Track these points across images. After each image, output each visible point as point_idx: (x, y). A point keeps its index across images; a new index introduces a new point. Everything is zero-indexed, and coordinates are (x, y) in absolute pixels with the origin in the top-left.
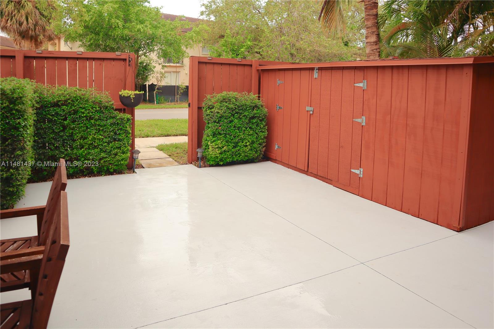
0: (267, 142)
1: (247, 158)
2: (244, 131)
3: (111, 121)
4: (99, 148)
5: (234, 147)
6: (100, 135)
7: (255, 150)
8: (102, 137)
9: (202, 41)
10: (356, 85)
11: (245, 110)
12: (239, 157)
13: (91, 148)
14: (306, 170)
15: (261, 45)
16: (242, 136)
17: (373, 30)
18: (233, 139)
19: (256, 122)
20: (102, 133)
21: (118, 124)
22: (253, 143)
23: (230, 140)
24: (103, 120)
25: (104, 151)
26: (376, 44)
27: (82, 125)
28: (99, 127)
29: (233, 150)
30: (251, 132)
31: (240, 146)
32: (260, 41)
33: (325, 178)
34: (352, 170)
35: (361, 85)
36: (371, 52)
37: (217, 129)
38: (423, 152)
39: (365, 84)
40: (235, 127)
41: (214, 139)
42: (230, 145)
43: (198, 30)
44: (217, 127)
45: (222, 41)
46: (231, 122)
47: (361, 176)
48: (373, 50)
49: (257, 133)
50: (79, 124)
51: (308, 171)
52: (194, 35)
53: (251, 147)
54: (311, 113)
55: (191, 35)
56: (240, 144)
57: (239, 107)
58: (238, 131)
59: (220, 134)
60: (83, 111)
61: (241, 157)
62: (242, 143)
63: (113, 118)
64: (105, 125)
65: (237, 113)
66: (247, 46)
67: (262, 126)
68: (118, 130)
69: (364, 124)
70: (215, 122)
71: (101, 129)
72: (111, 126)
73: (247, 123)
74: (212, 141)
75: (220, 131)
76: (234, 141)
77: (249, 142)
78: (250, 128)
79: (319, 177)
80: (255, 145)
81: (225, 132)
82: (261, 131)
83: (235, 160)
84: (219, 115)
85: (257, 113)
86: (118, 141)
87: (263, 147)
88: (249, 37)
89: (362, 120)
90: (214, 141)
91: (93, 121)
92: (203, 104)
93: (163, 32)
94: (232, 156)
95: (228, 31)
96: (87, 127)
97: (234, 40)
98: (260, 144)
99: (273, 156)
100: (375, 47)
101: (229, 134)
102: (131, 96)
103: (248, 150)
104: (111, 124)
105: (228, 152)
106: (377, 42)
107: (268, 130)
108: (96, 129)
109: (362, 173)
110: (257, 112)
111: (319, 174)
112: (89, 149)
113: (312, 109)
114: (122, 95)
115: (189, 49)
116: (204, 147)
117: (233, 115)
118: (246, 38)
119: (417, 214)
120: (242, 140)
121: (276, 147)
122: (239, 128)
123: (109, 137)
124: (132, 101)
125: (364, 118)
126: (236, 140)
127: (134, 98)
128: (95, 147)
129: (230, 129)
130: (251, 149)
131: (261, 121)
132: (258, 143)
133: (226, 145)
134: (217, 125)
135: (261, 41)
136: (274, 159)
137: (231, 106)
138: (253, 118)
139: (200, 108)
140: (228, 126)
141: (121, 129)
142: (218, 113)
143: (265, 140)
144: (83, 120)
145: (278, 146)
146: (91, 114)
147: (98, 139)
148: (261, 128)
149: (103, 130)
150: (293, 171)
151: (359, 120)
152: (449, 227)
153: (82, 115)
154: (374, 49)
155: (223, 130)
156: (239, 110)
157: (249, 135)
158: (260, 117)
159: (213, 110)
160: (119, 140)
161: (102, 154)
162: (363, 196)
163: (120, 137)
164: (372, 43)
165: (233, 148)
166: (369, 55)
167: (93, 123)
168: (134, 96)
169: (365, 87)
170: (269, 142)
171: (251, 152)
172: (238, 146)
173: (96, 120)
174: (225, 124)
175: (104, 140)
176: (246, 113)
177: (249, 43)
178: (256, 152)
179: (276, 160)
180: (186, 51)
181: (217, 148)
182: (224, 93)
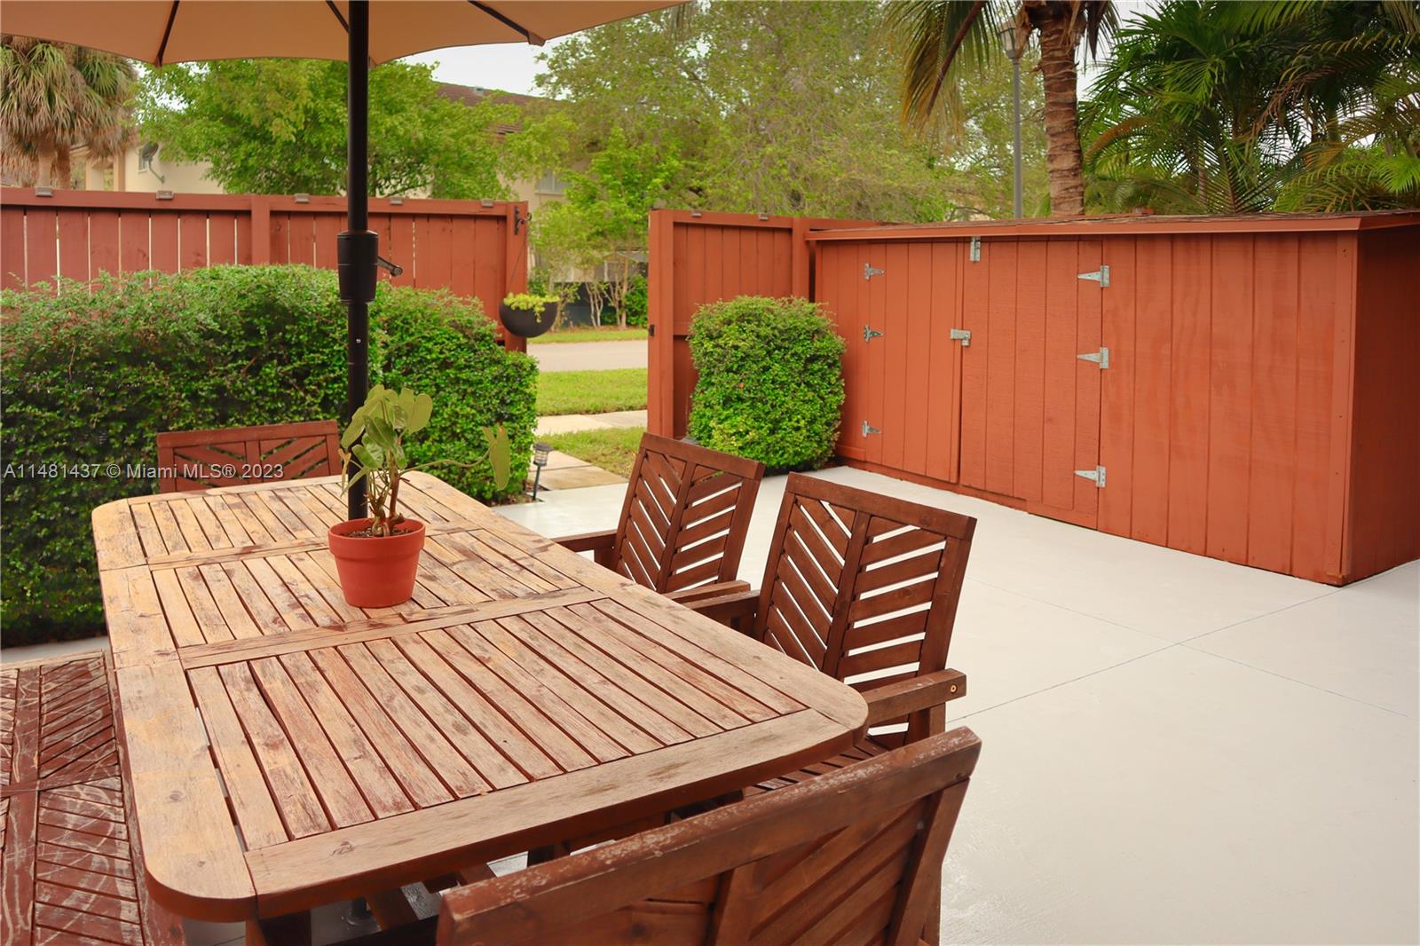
0: (843, 418)
1: (798, 459)
2: (794, 392)
3: (495, 370)
4: (463, 439)
5: (772, 432)
6: (468, 405)
7: (817, 438)
8: (473, 411)
9: (553, 158)
10: (1081, 277)
11: (795, 341)
12: (782, 455)
13: (444, 438)
14: (954, 480)
15: (708, 167)
16: (790, 405)
17: (1067, 141)
18: (768, 413)
19: (820, 370)
20: (471, 402)
21: (508, 378)
22: (812, 421)
23: (763, 416)
24: (476, 369)
25: (475, 447)
26: (1075, 175)
27: (427, 381)
28: (465, 387)
29: (770, 439)
30: (810, 395)
31: (785, 429)
32: (704, 159)
33: (1008, 496)
34: (1079, 473)
35: (1095, 276)
36: (1064, 194)
37: (734, 388)
38: (1251, 420)
39: (1107, 275)
40: (773, 382)
41: (726, 413)
42: (762, 427)
43: (544, 130)
44: (734, 384)
45: (599, 159)
46: (766, 369)
47: (1103, 484)
48: (1067, 189)
49: (822, 398)
50: (420, 379)
51: (958, 483)
52: (535, 143)
53: (808, 431)
54: (965, 343)
55: (524, 143)
56: (783, 425)
57: (781, 332)
58: (781, 392)
59: (740, 399)
60: (430, 345)
61: (786, 456)
62: (790, 420)
63: (498, 362)
64: (480, 382)
65: (779, 348)
66: (668, 170)
67: (833, 380)
68: (509, 393)
69: (1105, 365)
70: (729, 370)
71: (469, 390)
72: (493, 383)
73: (800, 373)
74: (722, 417)
75: (741, 392)
76: (772, 416)
77: (804, 418)
78: (808, 384)
79: (989, 496)
80: (818, 427)
81: (752, 395)
82: (830, 392)
83: (774, 463)
84: (740, 354)
85: (823, 348)
86: (507, 420)
87: (835, 431)
88: (673, 147)
89: (1102, 357)
90: (727, 418)
91: (451, 372)
92: (691, 328)
93: (453, 136)
94: (767, 453)
95: (618, 130)
96: (437, 386)
97: (633, 156)
98: (828, 424)
99: (857, 452)
100: (1072, 182)
101: (760, 400)
102: (537, 309)
103: (802, 437)
104: (496, 379)
105: (759, 444)
106: (1076, 169)
107: (846, 389)
108: (457, 392)
109: (1103, 477)
110: (822, 345)
111: (989, 488)
112: (440, 441)
113: (966, 334)
114: (513, 307)
115: (518, 182)
116: (696, 433)
117: (769, 353)
118: (665, 148)
119: (1244, 557)
120: (789, 413)
121: (866, 431)
122: (782, 383)
123: (489, 410)
124: (538, 321)
125: (1105, 351)
126: (776, 414)
127: (541, 313)
128: (455, 436)
129: (764, 388)
130: (808, 437)
131: (830, 366)
132: (824, 420)
133: (754, 427)
134: (736, 377)
135: (706, 159)
136: (860, 461)
137: (764, 331)
138: (813, 359)
139: (679, 339)
140: (759, 381)
141: (516, 391)
142: (736, 348)
143: (839, 414)
144: (430, 369)
145: (871, 429)
146: (448, 354)
147: (463, 416)
148: (830, 384)
149: (473, 393)
150: (916, 485)
151: (1093, 357)
152: (1318, 578)
153: (428, 357)
154: (1071, 188)
155: (749, 392)
156: (783, 340)
157: (805, 402)
158: (828, 357)
159: (721, 342)
160: (512, 418)
161: (470, 453)
162: (1107, 531)
163: (515, 411)
164: (1066, 173)
165: (768, 435)
166: (1057, 202)
167: (452, 376)
168: (543, 309)
169: (1107, 282)
170: (846, 418)
171: (808, 444)
172: (780, 428)
173: (460, 369)
174: (753, 376)
175: (478, 418)
176: (799, 349)
177: (675, 163)
178: (820, 443)
179: (865, 462)
180: (513, 187)
181: (734, 434)
182: (745, 301)
